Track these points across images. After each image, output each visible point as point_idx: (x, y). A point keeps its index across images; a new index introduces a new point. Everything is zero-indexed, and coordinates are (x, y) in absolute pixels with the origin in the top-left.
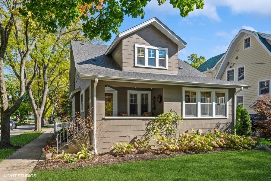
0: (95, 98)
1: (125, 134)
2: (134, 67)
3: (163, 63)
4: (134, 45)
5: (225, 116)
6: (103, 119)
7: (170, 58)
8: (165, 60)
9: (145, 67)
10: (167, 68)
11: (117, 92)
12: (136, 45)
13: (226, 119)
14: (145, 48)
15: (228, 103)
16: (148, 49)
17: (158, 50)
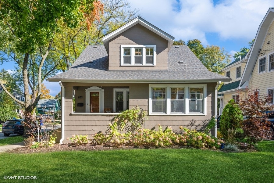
0: (63, 98)
1: (91, 128)
2: (120, 66)
3: (150, 60)
4: (120, 46)
5: (203, 113)
6: (71, 115)
7: (159, 54)
8: (153, 57)
9: (132, 65)
10: (155, 64)
11: (103, 90)
12: (122, 46)
13: (204, 115)
14: (131, 48)
15: (206, 99)
16: (134, 48)
17: (145, 48)
